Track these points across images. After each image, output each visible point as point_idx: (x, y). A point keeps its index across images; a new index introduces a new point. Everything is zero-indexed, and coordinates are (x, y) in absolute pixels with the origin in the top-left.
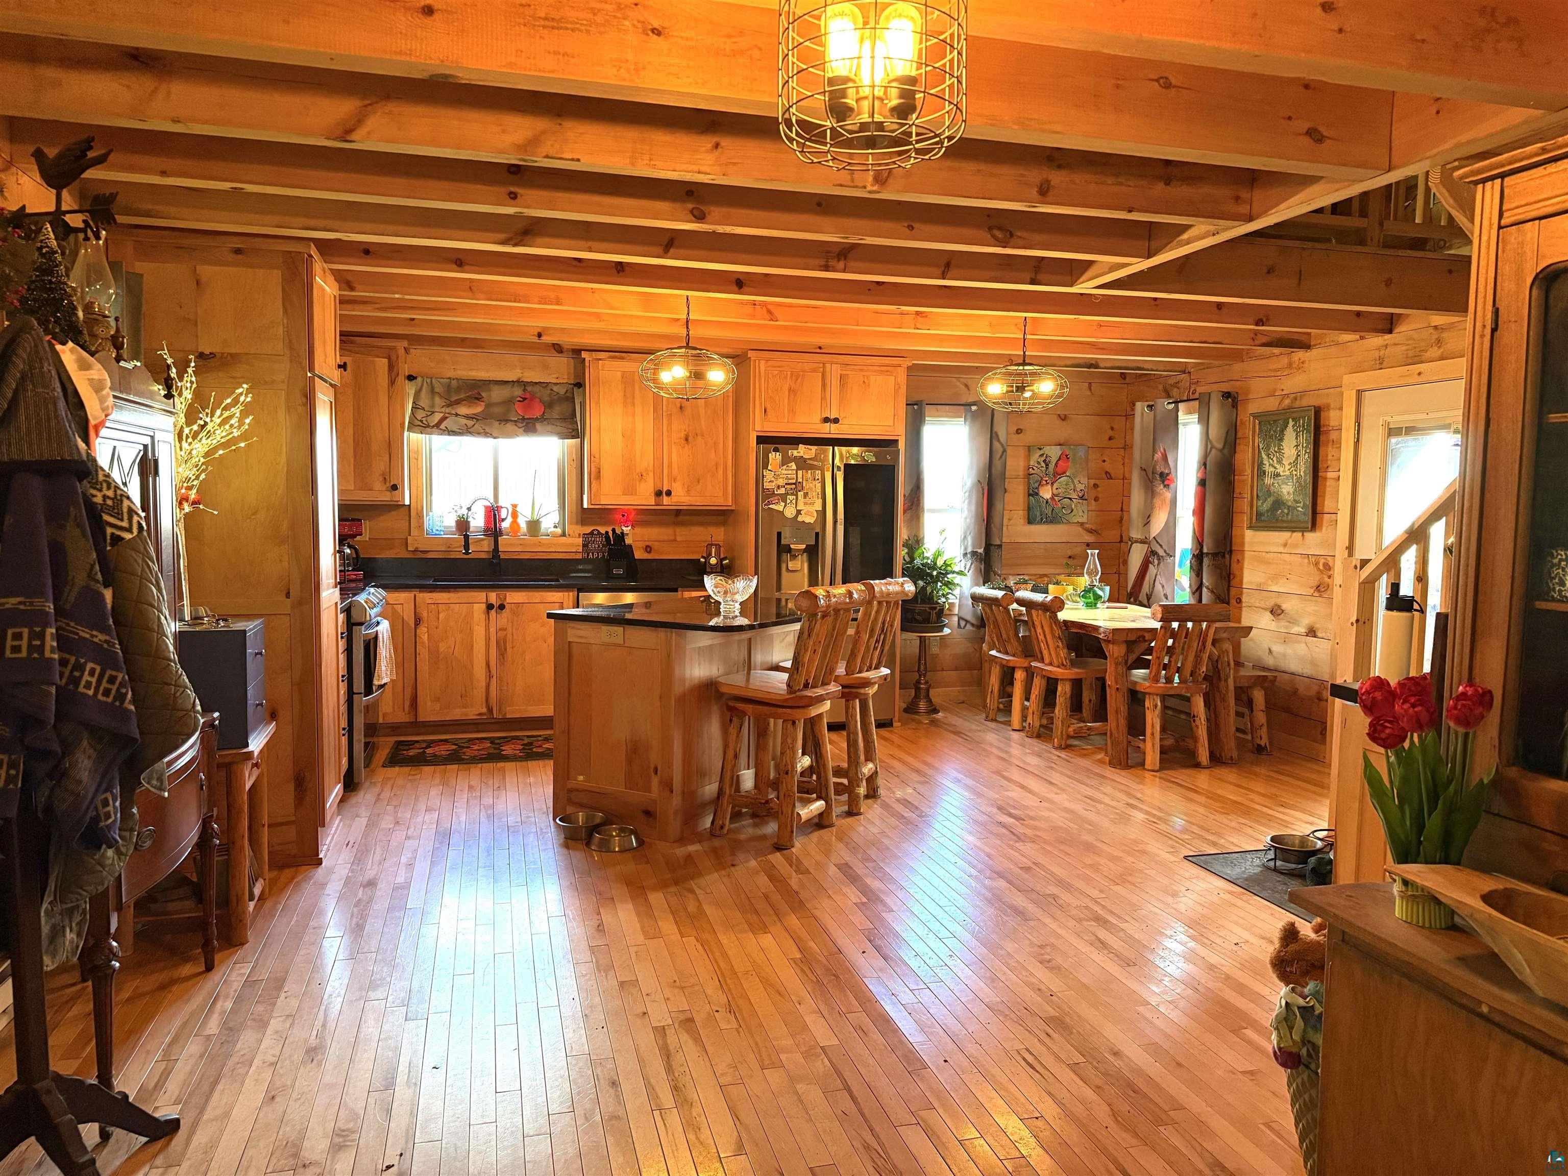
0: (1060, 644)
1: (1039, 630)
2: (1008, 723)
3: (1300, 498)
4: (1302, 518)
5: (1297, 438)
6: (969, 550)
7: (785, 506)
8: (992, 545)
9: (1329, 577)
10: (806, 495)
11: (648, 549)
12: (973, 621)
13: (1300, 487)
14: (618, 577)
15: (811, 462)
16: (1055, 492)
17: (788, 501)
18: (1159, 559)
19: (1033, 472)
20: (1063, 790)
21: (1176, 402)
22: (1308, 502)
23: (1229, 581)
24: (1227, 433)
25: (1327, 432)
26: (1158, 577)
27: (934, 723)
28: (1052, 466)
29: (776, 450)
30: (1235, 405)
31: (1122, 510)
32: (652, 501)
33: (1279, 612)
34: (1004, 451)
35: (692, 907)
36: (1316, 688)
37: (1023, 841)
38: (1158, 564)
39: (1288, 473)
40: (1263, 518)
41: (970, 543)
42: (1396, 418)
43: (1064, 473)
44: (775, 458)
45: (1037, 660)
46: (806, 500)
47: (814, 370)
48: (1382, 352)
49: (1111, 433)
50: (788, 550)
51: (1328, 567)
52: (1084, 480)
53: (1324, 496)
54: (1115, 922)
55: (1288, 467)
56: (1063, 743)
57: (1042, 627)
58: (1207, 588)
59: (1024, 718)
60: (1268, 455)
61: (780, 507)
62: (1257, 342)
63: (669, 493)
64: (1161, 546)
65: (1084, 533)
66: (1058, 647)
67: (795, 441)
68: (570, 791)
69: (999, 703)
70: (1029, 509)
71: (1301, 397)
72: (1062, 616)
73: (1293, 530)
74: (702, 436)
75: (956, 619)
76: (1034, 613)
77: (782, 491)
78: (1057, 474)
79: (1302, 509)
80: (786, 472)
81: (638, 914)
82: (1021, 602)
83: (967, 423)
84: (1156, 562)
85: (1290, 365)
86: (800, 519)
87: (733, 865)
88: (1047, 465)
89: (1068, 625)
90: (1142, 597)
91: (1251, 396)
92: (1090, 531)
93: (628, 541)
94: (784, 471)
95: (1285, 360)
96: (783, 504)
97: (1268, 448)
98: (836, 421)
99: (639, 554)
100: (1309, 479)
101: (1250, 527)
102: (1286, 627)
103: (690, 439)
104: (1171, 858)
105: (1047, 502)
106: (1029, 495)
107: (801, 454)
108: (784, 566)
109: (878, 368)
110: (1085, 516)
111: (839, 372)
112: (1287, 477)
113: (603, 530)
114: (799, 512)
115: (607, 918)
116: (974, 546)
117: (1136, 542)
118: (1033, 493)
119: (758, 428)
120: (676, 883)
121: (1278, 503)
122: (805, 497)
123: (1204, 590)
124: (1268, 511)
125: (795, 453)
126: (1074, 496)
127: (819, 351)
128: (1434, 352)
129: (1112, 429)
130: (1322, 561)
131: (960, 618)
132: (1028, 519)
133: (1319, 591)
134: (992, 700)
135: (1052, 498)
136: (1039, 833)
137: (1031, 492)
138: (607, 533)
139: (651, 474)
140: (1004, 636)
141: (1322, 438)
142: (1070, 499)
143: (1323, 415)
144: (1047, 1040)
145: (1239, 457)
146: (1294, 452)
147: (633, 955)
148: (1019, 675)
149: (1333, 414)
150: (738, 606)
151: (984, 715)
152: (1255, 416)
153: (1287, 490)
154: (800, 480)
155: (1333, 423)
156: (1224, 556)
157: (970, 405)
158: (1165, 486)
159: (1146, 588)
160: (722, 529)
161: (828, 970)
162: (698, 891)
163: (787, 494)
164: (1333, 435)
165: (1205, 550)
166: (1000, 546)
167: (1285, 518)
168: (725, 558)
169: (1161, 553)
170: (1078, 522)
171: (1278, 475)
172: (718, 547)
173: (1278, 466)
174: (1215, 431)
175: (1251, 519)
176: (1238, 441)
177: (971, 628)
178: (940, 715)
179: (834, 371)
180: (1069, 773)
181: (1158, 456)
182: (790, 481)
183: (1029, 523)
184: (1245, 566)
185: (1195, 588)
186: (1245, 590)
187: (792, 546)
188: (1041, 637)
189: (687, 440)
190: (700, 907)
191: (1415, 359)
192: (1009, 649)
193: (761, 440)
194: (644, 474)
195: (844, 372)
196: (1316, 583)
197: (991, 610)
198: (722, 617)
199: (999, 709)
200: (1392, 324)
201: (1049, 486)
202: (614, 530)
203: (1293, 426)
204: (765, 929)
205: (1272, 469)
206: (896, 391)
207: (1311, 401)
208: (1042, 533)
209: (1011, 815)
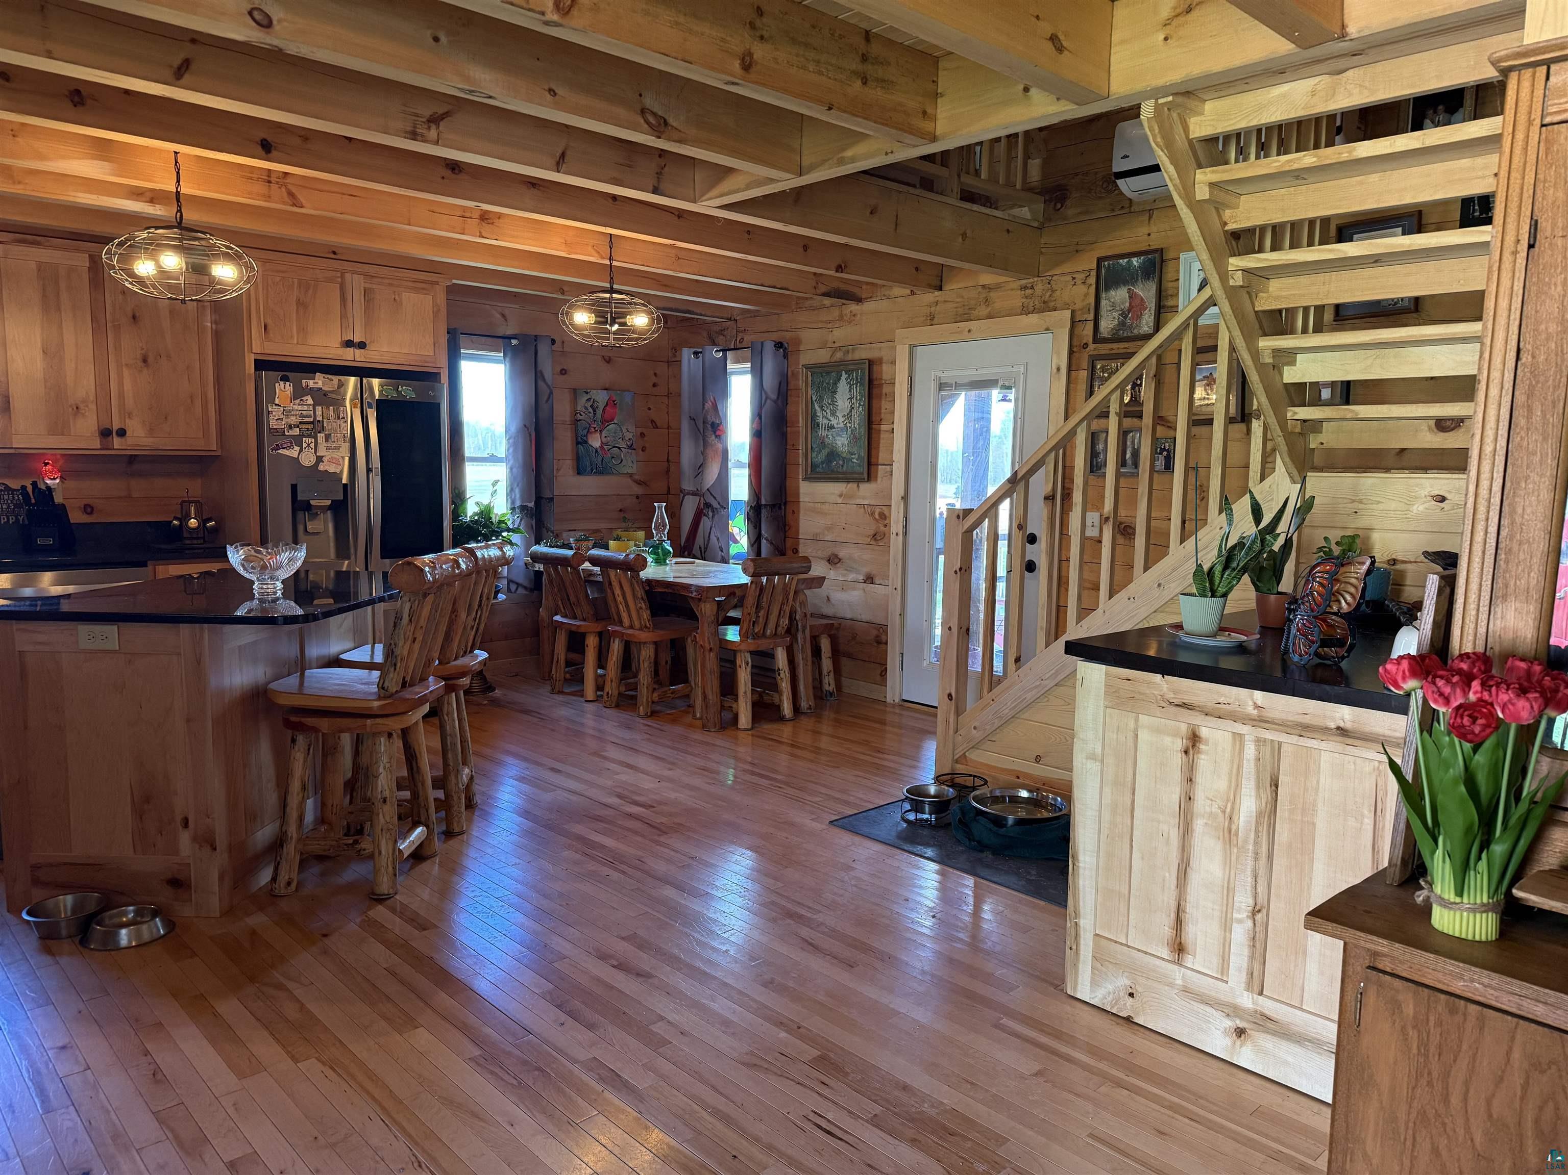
0: (644, 606)
1: (618, 591)
2: (581, 694)
3: (855, 450)
4: (858, 469)
5: (850, 391)
6: (518, 503)
7: (301, 451)
8: (542, 498)
9: (885, 526)
10: (328, 438)
11: (88, 509)
12: (526, 583)
13: (854, 439)
14: (46, 550)
15: (333, 396)
16: (604, 440)
17: (305, 445)
18: (713, 512)
19: (581, 418)
20: (673, 764)
21: (724, 351)
22: (864, 453)
23: (785, 532)
24: (780, 383)
25: (881, 386)
26: (713, 529)
27: (495, 702)
28: (599, 412)
29: (285, 379)
30: (785, 356)
31: (668, 461)
32: (97, 443)
33: (836, 560)
34: (551, 393)
35: (291, 1011)
36: (875, 632)
37: (666, 833)
38: (713, 517)
39: (842, 425)
40: (818, 470)
41: (518, 496)
42: (946, 374)
43: (613, 420)
44: (284, 390)
45: (614, 623)
46: (330, 444)
47: (330, 280)
48: (933, 309)
49: (654, 379)
50: (307, 507)
51: (883, 517)
52: (632, 428)
53: (878, 448)
54: (809, 915)
55: (841, 419)
56: (649, 711)
57: (621, 587)
58: (767, 540)
59: (600, 687)
60: (821, 407)
61: (294, 452)
62: (818, 292)
63: (122, 433)
64: (715, 498)
65: (634, 485)
66: (641, 608)
67: (311, 369)
68: (35, 867)
69: (565, 673)
70: (578, 459)
71: (853, 350)
72: (644, 575)
73: (848, 480)
74: (169, 357)
75: (505, 582)
76: (612, 573)
77: (296, 431)
78: (606, 421)
79: (857, 461)
80: (300, 408)
81: (213, 1041)
82: (594, 561)
83: (508, 359)
84: (711, 514)
85: (841, 316)
86: (321, 467)
87: (325, 936)
88: (595, 411)
89: (650, 583)
90: (696, 550)
91: (802, 348)
92: (639, 483)
93: (58, 499)
94: (296, 407)
95: (836, 313)
96: (297, 448)
97: (821, 399)
98: (362, 345)
99: (76, 517)
100: (864, 431)
101: (806, 479)
102: (844, 575)
103: (151, 359)
104: (816, 826)
105: (596, 451)
106: (578, 443)
107: (320, 385)
108: (301, 528)
109: (410, 284)
110: (635, 467)
111: (363, 284)
112: (842, 430)
113: (15, 484)
114: (320, 459)
115: (165, 1059)
116: (523, 499)
117: (688, 494)
118: (580, 441)
119: (257, 348)
120: (252, 979)
121: (833, 455)
122: (327, 440)
123: (764, 542)
124: (822, 463)
125: (311, 383)
126: (622, 445)
127: (333, 256)
128: (983, 311)
129: (655, 374)
130: (877, 511)
131: (510, 581)
132: (578, 469)
133: (876, 540)
134: (559, 671)
135: (601, 447)
136: (677, 820)
137: (579, 439)
138: (24, 488)
139: (93, 407)
140: (572, 599)
141: (875, 391)
142: (619, 448)
143: (875, 368)
144: (826, 1092)
145: (790, 408)
146: (847, 404)
147: (231, 1110)
148: (592, 642)
149: (885, 367)
150: (279, 585)
151: (550, 688)
152: (807, 367)
153: (842, 442)
154: (319, 418)
155: (886, 376)
156: (780, 508)
157: (510, 338)
158: (716, 436)
159: (699, 541)
160: (199, 481)
161: (525, 1063)
162: (290, 985)
163: (302, 436)
164: (886, 389)
165: (763, 502)
166: (551, 499)
167: (840, 470)
168: (210, 520)
169: (715, 505)
170: (628, 473)
171: (832, 427)
172: (199, 505)
173: (832, 419)
174: (770, 381)
175: (806, 471)
176: (789, 392)
177: (524, 592)
178: (498, 693)
179: (356, 284)
180: (668, 743)
181: (708, 405)
182: (306, 420)
183: (579, 473)
184: (801, 517)
185: (753, 540)
186: (801, 541)
187: (312, 502)
188: (620, 599)
189: (145, 361)
190: (302, 1007)
191: (964, 315)
192: (578, 613)
193: (260, 365)
194: (81, 406)
195: (368, 285)
196: (872, 533)
197: (556, 570)
198: (256, 602)
199: (565, 680)
200: (941, 281)
201: (598, 435)
202: (34, 484)
203: (846, 379)
204: (410, 1022)
205: (826, 421)
206: (436, 314)
207: (863, 354)
208: (590, 485)
209: (636, 803)
